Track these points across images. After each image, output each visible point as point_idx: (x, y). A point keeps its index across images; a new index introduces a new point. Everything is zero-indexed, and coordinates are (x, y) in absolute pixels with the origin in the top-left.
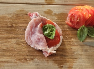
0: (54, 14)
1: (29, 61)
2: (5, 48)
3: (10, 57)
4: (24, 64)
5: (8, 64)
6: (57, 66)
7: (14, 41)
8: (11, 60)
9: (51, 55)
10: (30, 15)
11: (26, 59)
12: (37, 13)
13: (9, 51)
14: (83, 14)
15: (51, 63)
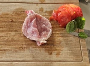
0: (46, 11)
1: (25, 50)
2: (6, 39)
3: (11, 46)
4: (22, 51)
5: (9, 52)
6: (48, 54)
7: (14, 33)
8: (11, 48)
9: (43, 45)
10: (27, 12)
11: (23, 48)
12: (32, 10)
13: (10, 41)
14: (69, 12)
15: (43, 50)
